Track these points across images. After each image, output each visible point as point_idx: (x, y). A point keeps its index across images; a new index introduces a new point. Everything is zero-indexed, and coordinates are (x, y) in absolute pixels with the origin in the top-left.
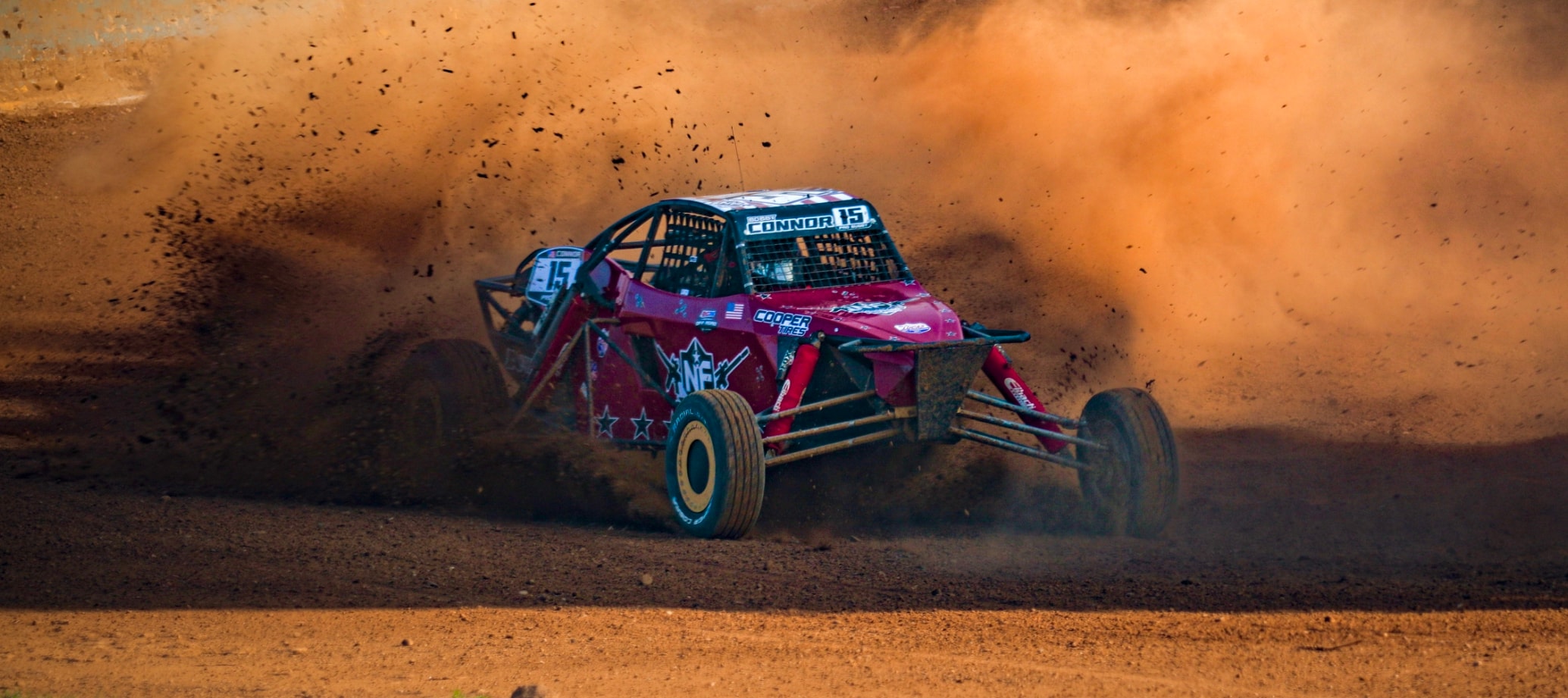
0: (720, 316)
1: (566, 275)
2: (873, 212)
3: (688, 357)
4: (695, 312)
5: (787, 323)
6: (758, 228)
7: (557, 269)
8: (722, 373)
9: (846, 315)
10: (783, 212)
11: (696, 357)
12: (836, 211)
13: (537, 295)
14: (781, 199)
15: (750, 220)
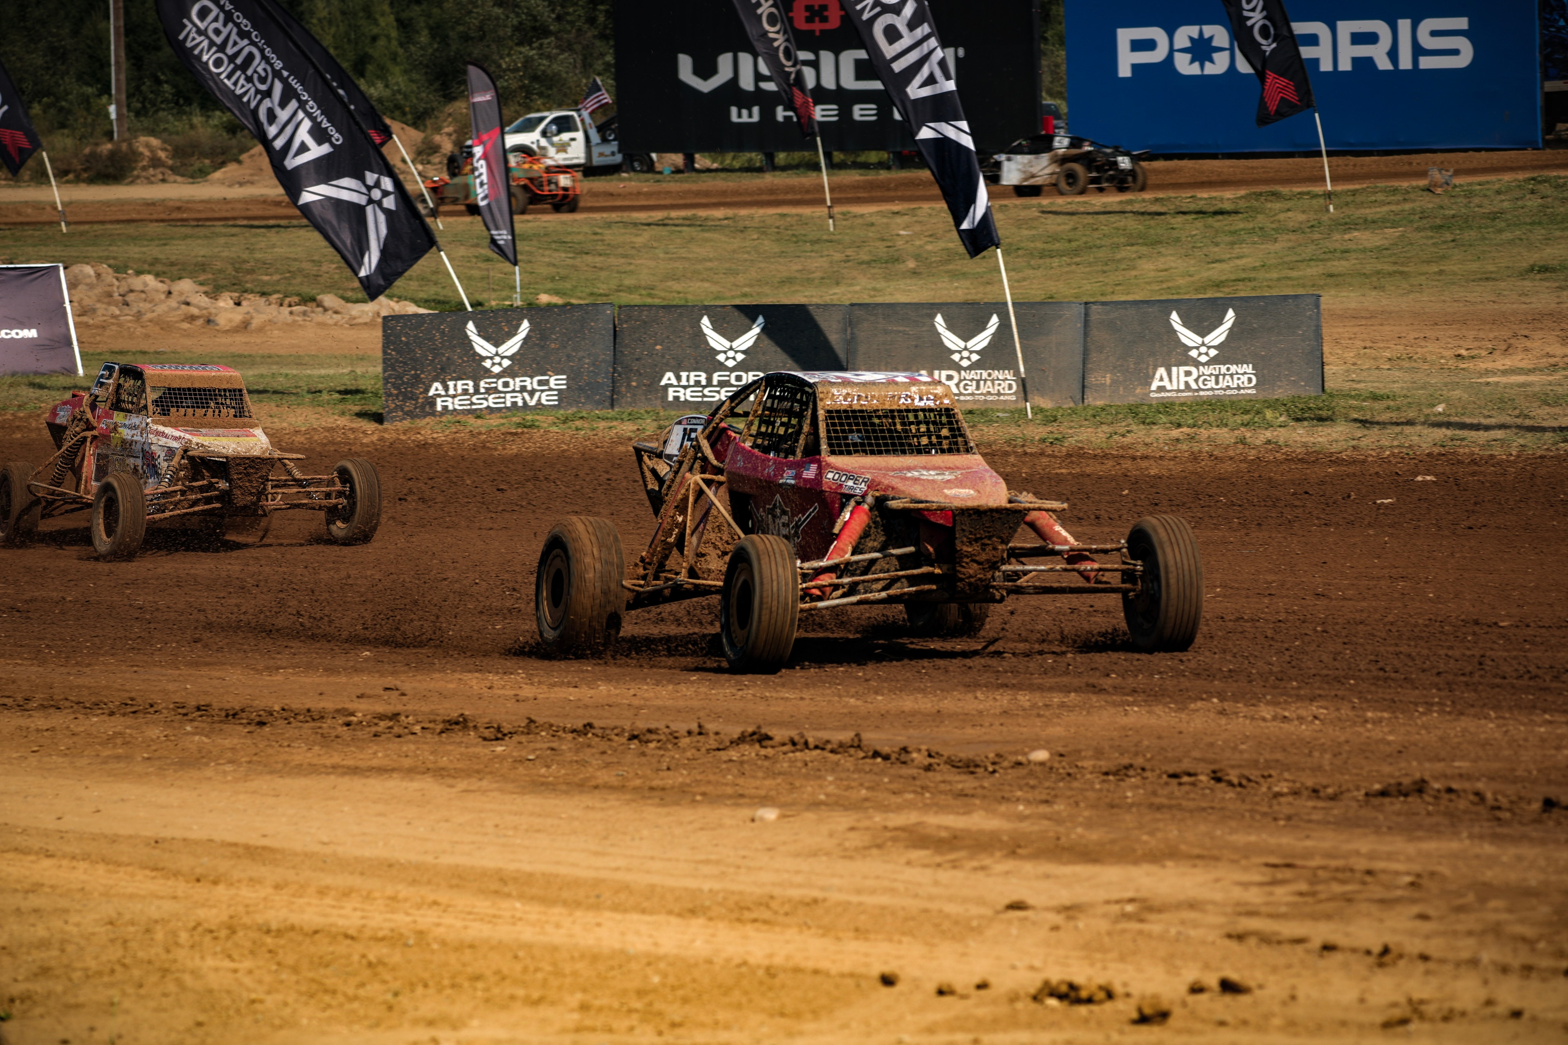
0: (798, 476)
3: (771, 512)
4: (780, 473)
5: (850, 483)
6: (840, 399)
7: (687, 435)
8: (796, 526)
9: (903, 478)
11: (778, 511)
12: (916, 389)
15: (835, 392)
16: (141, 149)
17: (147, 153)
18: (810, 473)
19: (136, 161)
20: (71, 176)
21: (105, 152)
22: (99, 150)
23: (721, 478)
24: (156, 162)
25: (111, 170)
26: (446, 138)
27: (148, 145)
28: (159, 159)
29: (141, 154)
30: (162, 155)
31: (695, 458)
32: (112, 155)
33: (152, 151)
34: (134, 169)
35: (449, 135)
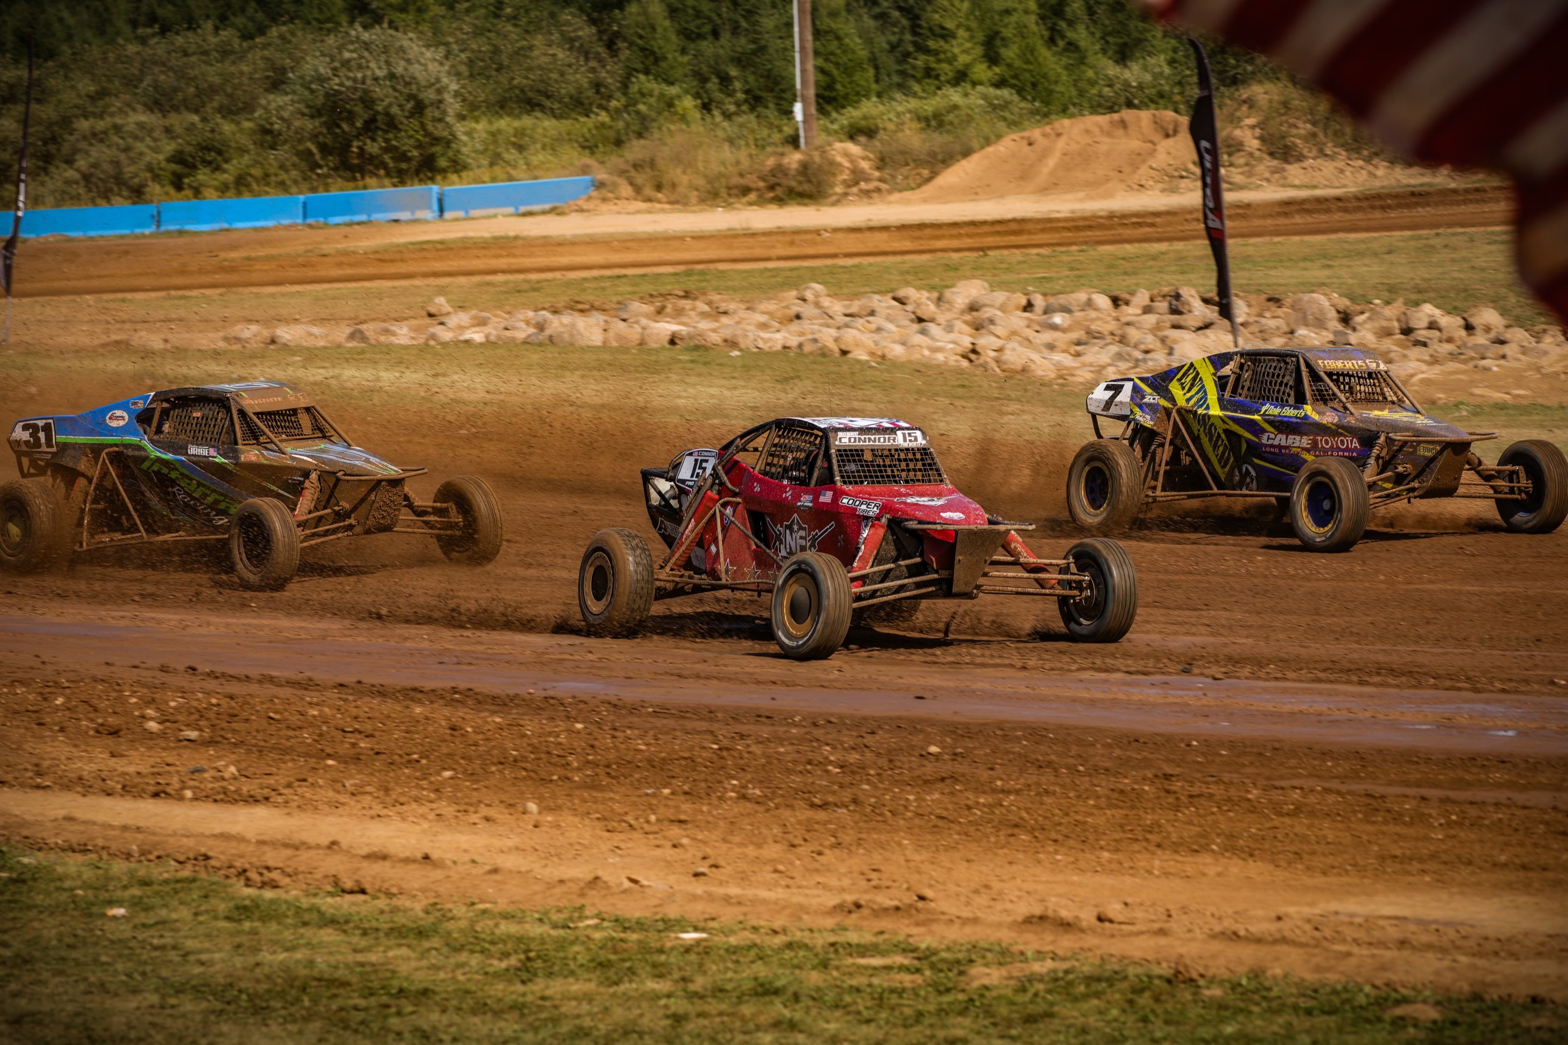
0: (815, 500)
1: (704, 469)
2: (924, 435)
3: (790, 527)
4: (797, 497)
5: (864, 507)
6: (845, 441)
7: (699, 464)
8: (814, 539)
9: (905, 503)
10: (863, 430)
11: (795, 527)
12: (899, 433)
13: (683, 481)
14: (861, 422)
15: (840, 434)
16: (839, 159)
17: (847, 164)
18: (826, 497)
19: (834, 175)
20: (752, 196)
21: (794, 166)
22: (786, 161)
23: (739, 500)
24: (858, 176)
25: (806, 187)
26: (1248, 133)
27: (847, 155)
28: (862, 172)
29: (840, 165)
30: (865, 165)
31: (713, 484)
32: (805, 167)
33: (852, 161)
34: (832, 186)
35: (1253, 127)
